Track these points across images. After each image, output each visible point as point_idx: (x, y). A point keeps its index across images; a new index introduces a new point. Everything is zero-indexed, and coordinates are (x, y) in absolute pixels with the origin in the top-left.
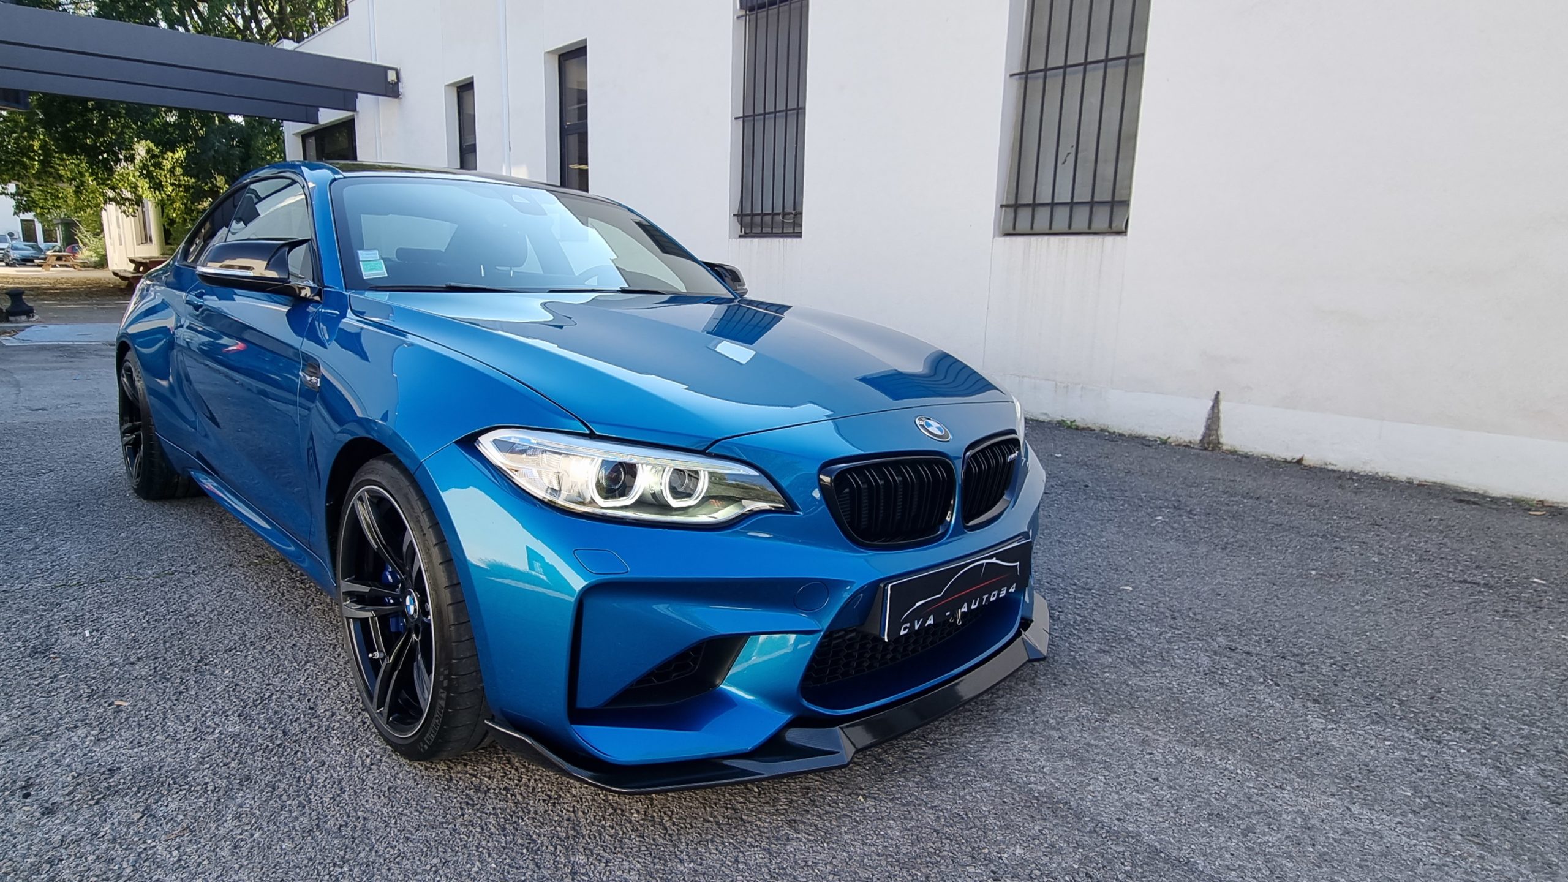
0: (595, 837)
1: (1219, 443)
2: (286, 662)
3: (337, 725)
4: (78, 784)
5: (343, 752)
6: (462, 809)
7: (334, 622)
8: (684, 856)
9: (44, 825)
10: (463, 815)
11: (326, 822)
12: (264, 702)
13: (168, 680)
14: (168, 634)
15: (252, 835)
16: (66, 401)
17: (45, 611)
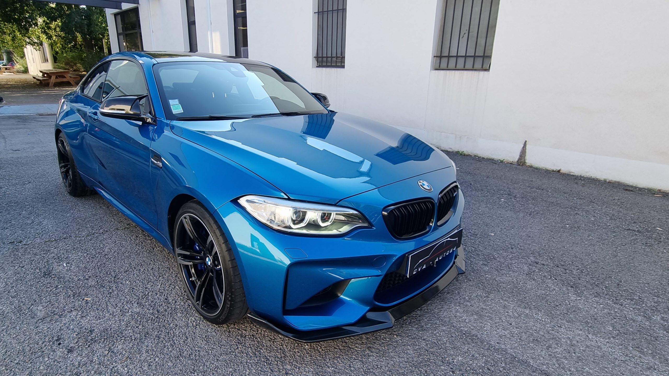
0: (292, 357)
1: (525, 162)
2: (151, 277)
3: (178, 307)
4: (79, 338)
5: (184, 320)
6: (237, 345)
7: (166, 256)
8: (329, 364)
9: (70, 357)
10: (238, 348)
11: (183, 353)
12: (146, 296)
13: (104, 287)
14: (99, 264)
15: (155, 360)
16: (27, 146)
17: (44, 254)
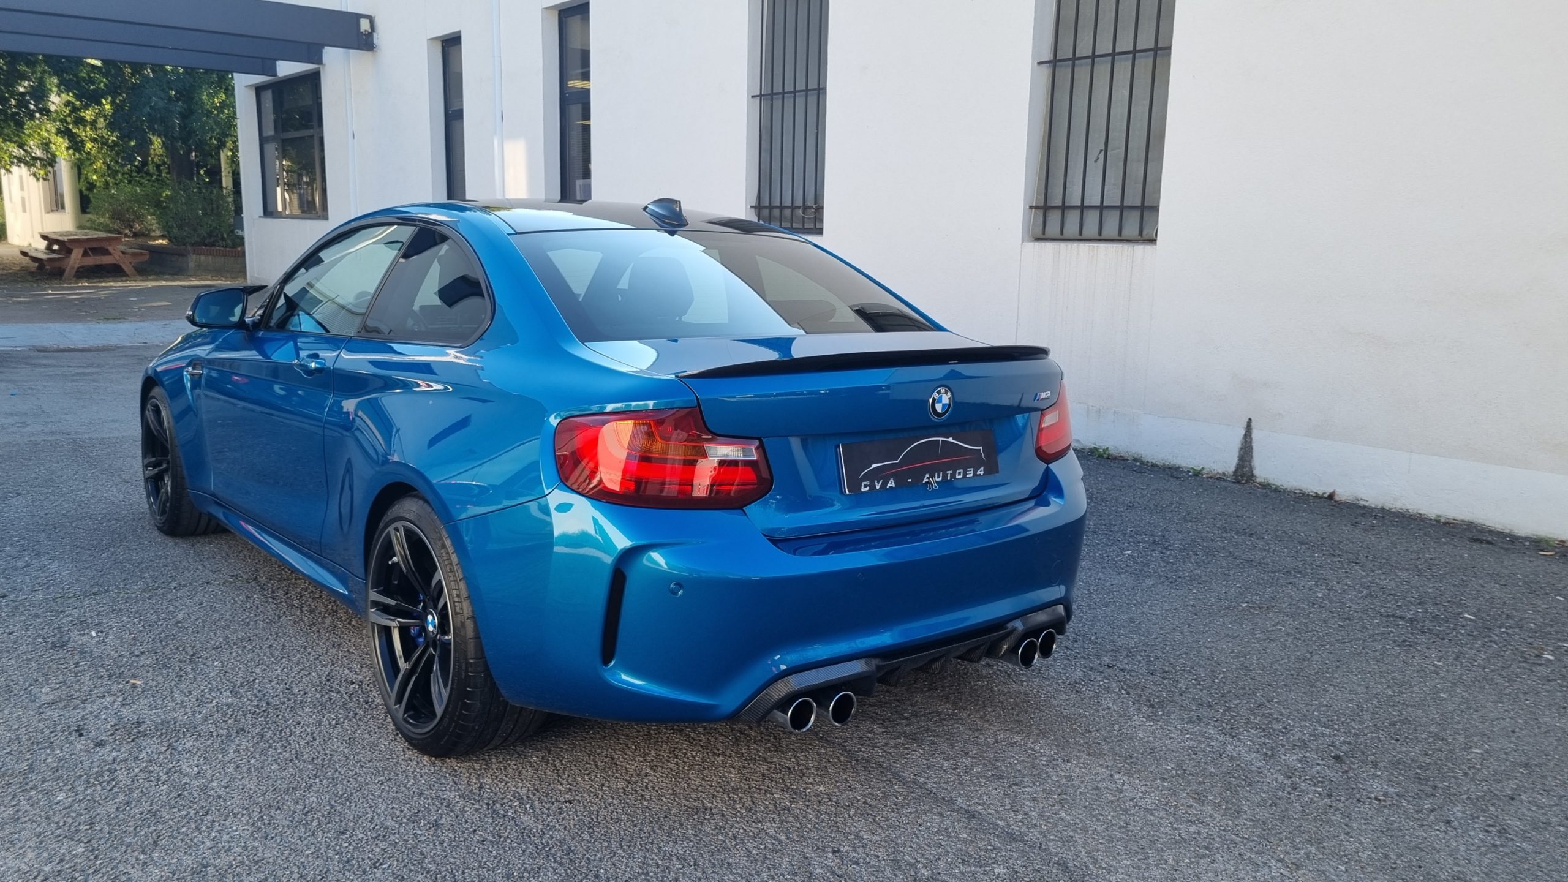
0: (501, 769)
1: (1253, 475)
2: (265, 658)
3: (309, 700)
4: (116, 730)
5: (314, 716)
6: (404, 751)
7: (305, 630)
8: (565, 782)
9: (98, 752)
10: (404, 755)
11: (303, 756)
12: (250, 685)
13: (169, 668)
14: (163, 635)
15: (249, 762)
17: (53, 616)
